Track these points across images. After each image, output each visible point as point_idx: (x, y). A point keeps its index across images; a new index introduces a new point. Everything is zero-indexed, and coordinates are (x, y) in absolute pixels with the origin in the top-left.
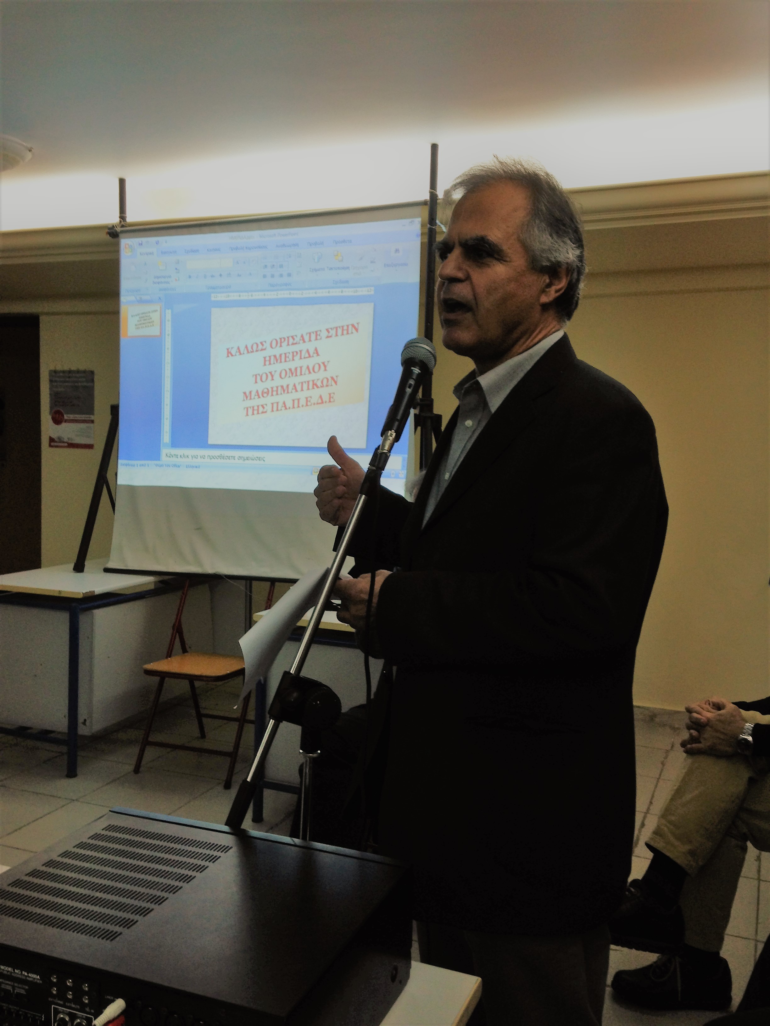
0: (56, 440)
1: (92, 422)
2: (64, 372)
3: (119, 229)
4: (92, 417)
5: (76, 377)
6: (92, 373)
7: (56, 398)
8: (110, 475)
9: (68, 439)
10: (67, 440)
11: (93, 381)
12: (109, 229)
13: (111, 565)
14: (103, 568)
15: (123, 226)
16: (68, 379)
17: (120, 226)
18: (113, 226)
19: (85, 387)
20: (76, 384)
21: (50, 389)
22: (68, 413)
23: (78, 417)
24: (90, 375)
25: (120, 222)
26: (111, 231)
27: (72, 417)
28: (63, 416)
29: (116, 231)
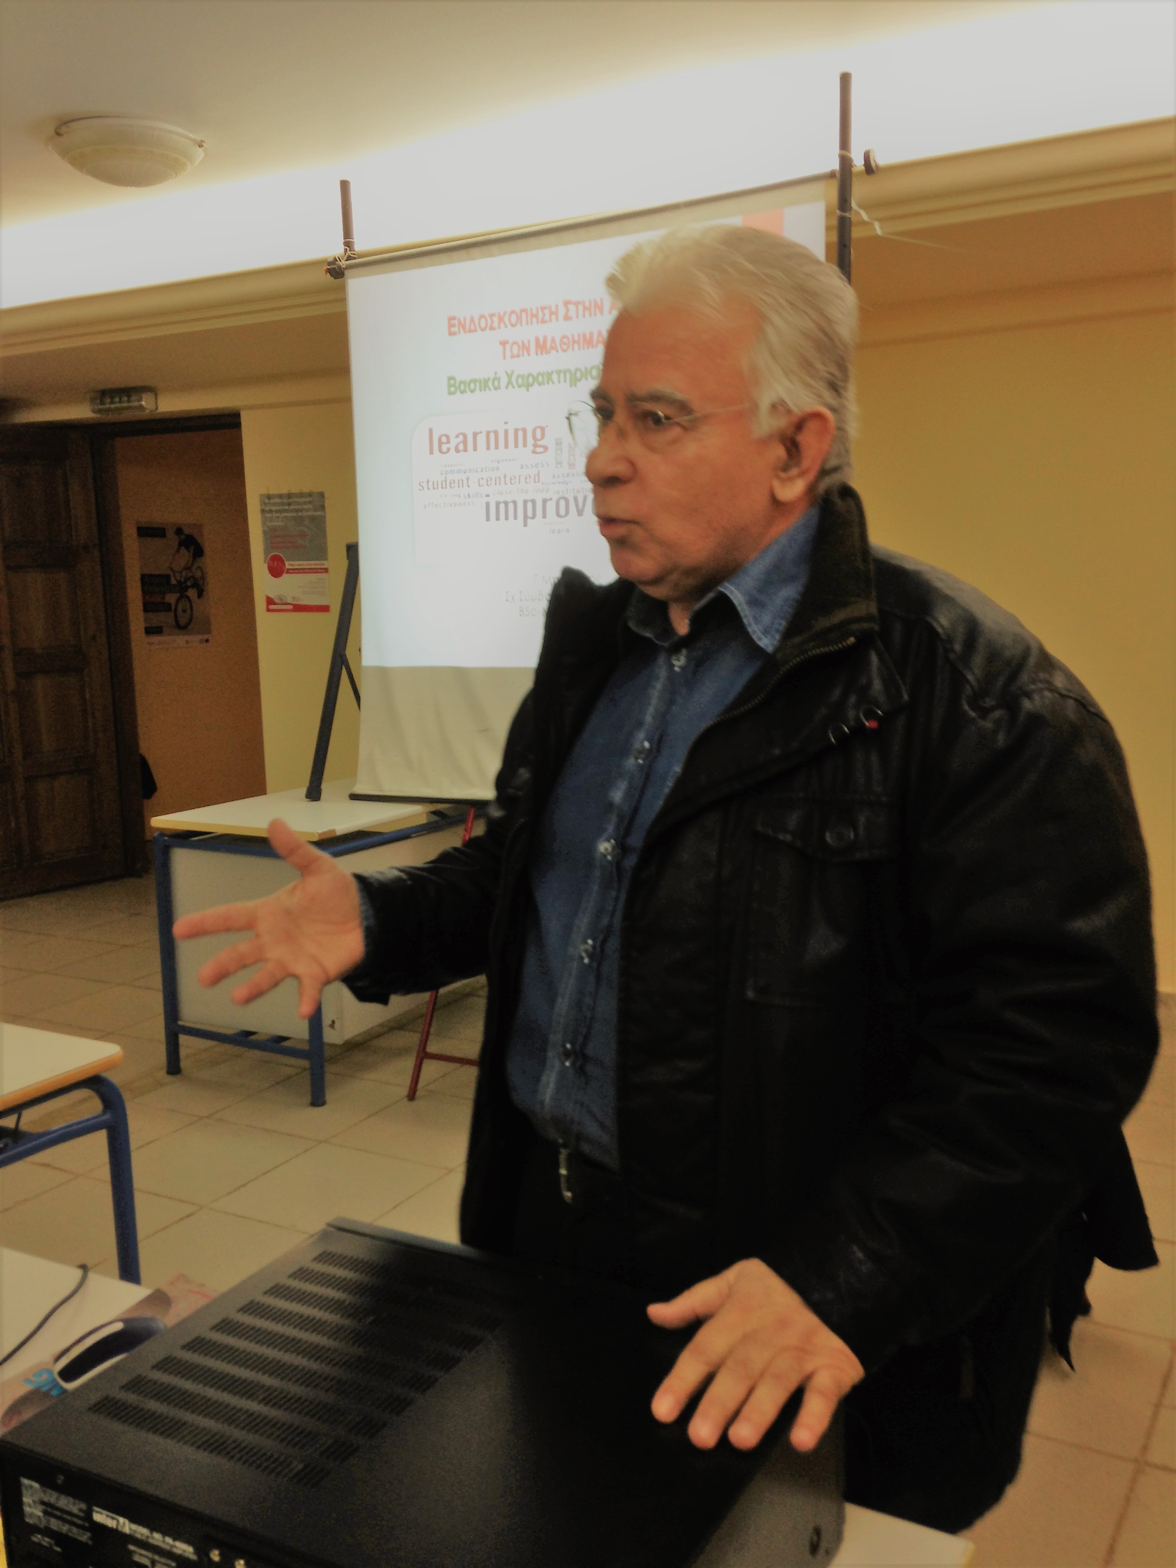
0: (276, 601)
1: (326, 570)
2: (281, 496)
3: (343, 263)
4: (326, 564)
5: (299, 504)
6: (322, 495)
7: (272, 536)
8: (349, 653)
9: (294, 598)
10: (292, 599)
11: (323, 507)
12: (329, 264)
13: (359, 789)
14: (349, 794)
15: (349, 258)
16: (287, 507)
17: (345, 259)
18: (335, 260)
19: (313, 519)
20: (300, 514)
21: (264, 524)
22: (290, 559)
23: (305, 564)
24: (318, 500)
25: (346, 250)
26: (332, 266)
27: (296, 564)
28: (284, 564)
29: (340, 267)
